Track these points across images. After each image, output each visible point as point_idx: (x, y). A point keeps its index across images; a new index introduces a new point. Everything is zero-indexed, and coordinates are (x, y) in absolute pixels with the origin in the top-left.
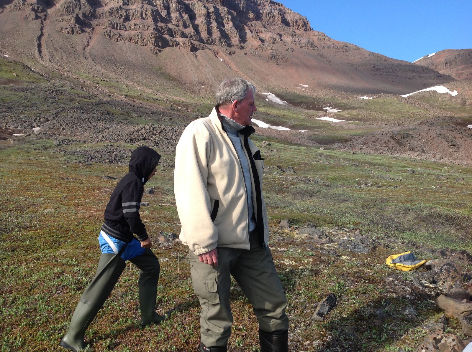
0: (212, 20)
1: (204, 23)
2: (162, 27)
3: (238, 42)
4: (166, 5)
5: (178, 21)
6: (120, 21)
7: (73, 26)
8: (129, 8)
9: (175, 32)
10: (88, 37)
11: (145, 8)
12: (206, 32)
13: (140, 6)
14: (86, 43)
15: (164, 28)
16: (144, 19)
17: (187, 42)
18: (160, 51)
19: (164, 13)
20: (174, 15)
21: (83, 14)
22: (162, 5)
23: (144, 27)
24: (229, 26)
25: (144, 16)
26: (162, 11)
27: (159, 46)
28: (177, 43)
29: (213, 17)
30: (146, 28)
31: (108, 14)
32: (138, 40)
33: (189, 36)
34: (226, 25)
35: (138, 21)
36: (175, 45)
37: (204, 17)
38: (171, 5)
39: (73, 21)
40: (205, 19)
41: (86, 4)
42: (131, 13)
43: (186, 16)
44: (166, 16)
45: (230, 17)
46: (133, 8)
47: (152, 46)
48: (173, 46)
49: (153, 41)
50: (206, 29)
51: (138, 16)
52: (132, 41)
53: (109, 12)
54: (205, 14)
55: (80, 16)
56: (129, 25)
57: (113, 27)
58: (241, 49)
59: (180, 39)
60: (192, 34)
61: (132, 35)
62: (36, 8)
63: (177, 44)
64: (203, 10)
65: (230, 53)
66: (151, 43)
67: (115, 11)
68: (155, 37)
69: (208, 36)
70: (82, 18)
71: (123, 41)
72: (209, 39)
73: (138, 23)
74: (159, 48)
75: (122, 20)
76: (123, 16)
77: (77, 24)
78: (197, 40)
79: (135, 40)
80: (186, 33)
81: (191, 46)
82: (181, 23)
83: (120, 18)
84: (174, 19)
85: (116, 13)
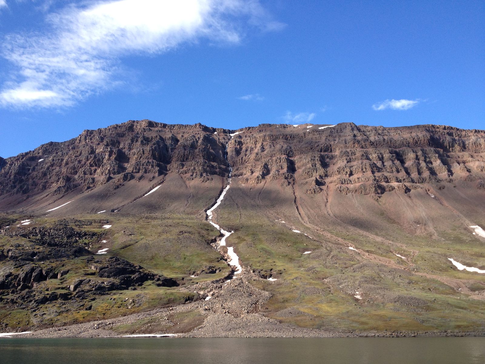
0: (421, 162)
1: (414, 165)
2: (379, 177)
3: (447, 176)
4: (380, 156)
5: (391, 168)
6: (346, 177)
7: (314, 188)
8: (352, 165)
9: (390, 179)
10: (326, 195)
11: (364, 164)
12: (417, 173)
13: (360, 162)
14: (326, 200)
15: (381, 177)
16: (364, 172)
17: (401, 186)
18: (380, 197)
19: (379, 164)
20: (388, 164)
21: (319, 176)
22: (377, 157)
23: (366, 179)
24: (437, 163)
25: (364, 170)
26: (377, 162)
27: (378, 194)
28: (393, 187)
29: (422, 158)
30: (367, 180)
31: (337, 173)
32: (362, 191)
33: (402, 179)
34: (434, 163)
35: (360, 175)
36: (391, 190)
37: (414, 161)
38: (384, 155)
39: (314, 183)
40: (415, 162)
41: (321, 168)
42: (353, 169)
43: (397, 163)
44: (381, 166)
45: (437, 155)
46: (355, 164)
47: (373, 194)
48: (390, 191)
49: (374, 190)
50: (417, 170)
51: (360, 170)
52: (357, 192)
53: (338, 171)
54: (414, 158)
55: (318, 177)
56: (353, 180)
57: (342, 183)
58: (450, 182)
59: (395, 184)
60: (405, 177)
61: (357, 187)
62: (287, 176)
63: (393, 189)
64: (412, 155)
65: (440, 189)
66: (372, 192)
67: (342, 170)
68: (375, 187)
69: (418, 176)
70: (319, 179)
71: (351, 193)
72: (420, 179)
73: (360, 177)
74: (379, 195)
75: (348, 175)
76: (348, 173)
77: (317, 186)
78: (409, 182)
79: (360, 191)
80: (400, 177)
81: (405, 188)
82: (394, 169)
83: (346, 175)
84: (388, 167)
85: (342, 171)
